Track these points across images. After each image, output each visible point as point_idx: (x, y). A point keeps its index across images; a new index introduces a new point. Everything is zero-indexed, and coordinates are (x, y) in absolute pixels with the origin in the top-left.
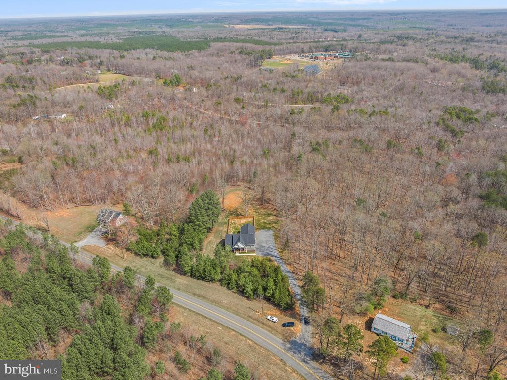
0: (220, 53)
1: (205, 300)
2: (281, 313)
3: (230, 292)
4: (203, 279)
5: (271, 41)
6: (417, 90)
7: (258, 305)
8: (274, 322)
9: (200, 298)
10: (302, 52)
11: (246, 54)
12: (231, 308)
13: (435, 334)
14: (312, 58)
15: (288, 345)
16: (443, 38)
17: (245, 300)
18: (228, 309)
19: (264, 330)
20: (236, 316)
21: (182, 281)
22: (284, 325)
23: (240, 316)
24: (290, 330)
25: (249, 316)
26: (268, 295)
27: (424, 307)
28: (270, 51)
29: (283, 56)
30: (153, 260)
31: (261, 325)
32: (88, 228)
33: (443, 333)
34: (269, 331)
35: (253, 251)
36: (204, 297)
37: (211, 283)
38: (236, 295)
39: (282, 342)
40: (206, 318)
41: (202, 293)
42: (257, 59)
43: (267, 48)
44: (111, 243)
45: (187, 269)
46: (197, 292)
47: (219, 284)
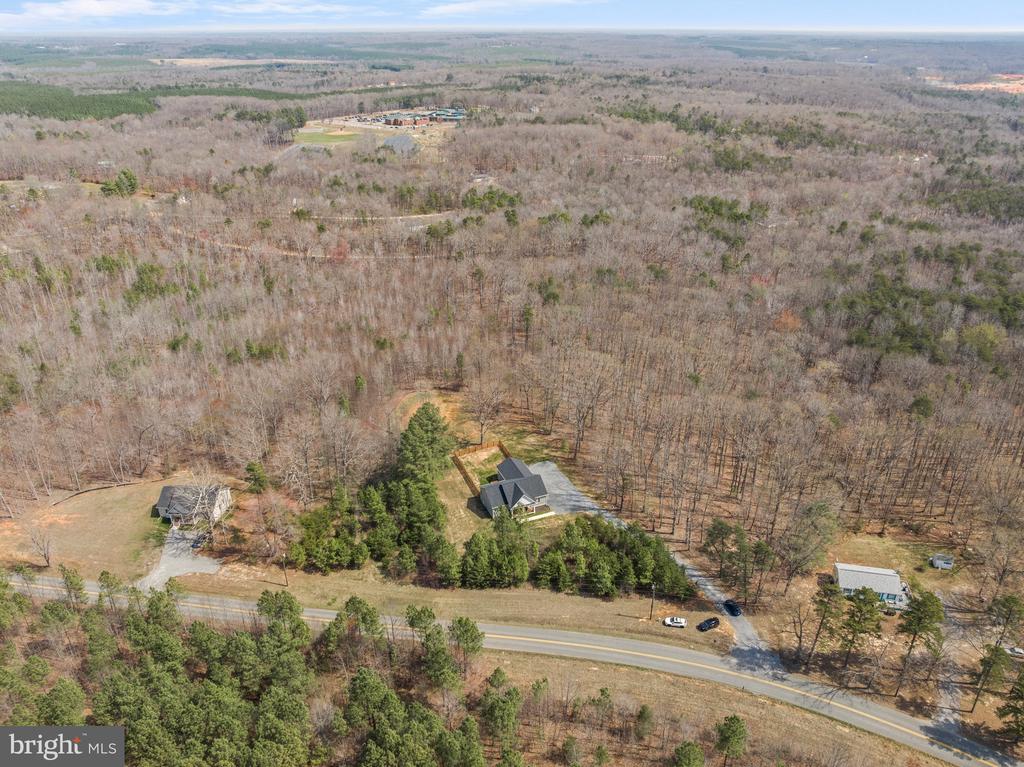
0: (192, 119)
1: (523, 623)
2: (680, 608)
3: (561, 595)
4: (494, 584)
5: (277, 89)
6: (617, 173)
7: (633, 606)
8: (682, 627)
9: (511, 622)
10: (361, 110)
11: (253, 119)
12: (585, 626)
13: (923, 575)
14: (388, 122)
15: (734, 661)
16: (598, 79)
17: (598, 601)
18: (579, 628)
19: (674, 647)
20: (605, 637)
21: (450, 601)
22: (701, 628)
23: (613, 635)
24: (717, 633)
25: (629, 631)
26: (644, 581)
27: (877, 537)
28: (299, 111)
29: (327, 121)
30: (355, 573)
31: (661, 639)
32: (146, 539)
33: (931, 570)
34: (682, 646)
35: (545, 509)
36: (518, 619)
37: (512, 587)
38: (578, 599)
39: (720, 658)
40: (552, 657)
41: (510, 612)
42: (283, 129)
43: (290, 105)
44: (231, 559)
45: (455, 572)
46: (499, 612)
47: (528, 586)
